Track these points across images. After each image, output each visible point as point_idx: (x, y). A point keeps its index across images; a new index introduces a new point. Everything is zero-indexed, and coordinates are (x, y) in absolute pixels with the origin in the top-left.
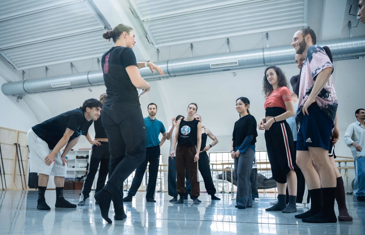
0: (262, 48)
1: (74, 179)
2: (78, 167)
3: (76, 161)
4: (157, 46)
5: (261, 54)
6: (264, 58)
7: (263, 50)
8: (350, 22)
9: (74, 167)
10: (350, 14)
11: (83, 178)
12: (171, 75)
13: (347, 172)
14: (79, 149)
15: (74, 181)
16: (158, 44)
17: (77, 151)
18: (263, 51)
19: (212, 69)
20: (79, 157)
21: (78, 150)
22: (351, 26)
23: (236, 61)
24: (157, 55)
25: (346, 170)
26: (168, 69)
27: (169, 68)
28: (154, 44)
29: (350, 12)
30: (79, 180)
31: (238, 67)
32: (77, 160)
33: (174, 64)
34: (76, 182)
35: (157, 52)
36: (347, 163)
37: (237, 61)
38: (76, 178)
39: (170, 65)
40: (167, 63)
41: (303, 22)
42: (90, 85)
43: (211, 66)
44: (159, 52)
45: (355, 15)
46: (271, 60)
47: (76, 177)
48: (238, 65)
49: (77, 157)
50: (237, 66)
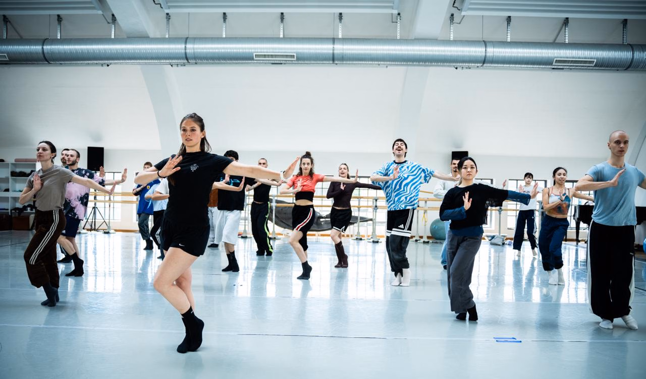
0: (332, 37)
1: (9, 211)
2: (15, 191)
3: (10, 180)
4: (167, 11)
5: (330, 46)
6: (333, 54)
7: (334, 40)
8: (452, 15)
9: (7, 190)
10: (454, 6)
11: (27, 210)
12: (190, 61)
13: (425, 214)
14: (16, 160)
15: (10, 214)
16: (169, 7)
17: (12, 164)
18: (334, 43)
19: (256, 60)
20: (16, 173)
21: (14, 162)
22: (454, 22)
23: (293, 54)
24: (167, 23)
25: (425, 212)
26: (186, 53)
27: (188, 51)
28: (162, 6)
29: (454, 4)
30: (19, 214)
31: (296, 62)
32: (13, 179)
33: (196, 46)
34: (13, 216)
35: (167, 18)
36: (428, 202)
37: (295, 54)
38: (13, 210)
39: (189, 46)
40: (186, 43)
41: (392, 8)
42: (47, 63)
43: (255, 57)
44: (169, 19)
45: (460, 10)
46: (343, 57)
47: (12, 208)
48: (295, 59)
49: (14, 174)
50: (294, 61)
